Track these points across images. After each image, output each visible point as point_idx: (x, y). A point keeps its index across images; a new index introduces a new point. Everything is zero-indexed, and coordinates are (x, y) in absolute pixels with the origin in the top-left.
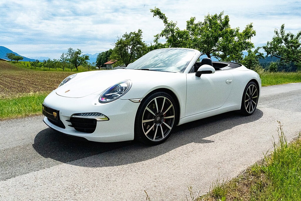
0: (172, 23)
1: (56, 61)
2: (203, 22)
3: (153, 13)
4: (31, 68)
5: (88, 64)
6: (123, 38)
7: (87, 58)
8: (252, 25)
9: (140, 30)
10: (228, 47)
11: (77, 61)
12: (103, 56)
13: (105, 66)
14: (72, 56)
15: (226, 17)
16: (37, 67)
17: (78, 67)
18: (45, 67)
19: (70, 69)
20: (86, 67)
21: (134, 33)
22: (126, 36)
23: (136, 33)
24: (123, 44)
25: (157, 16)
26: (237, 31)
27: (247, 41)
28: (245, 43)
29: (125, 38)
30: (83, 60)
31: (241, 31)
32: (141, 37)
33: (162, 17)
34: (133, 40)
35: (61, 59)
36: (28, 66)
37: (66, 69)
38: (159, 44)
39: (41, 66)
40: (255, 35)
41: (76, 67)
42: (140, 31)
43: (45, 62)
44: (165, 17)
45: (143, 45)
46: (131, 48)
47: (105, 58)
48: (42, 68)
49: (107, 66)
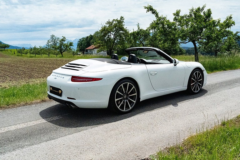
0: (163, 17)
1: (42, 48)
2: (188, 14)
3: (146, 9)
4: (18, 56)
5: (73, 50)
6: (107, 25)
7: (71, 44)
8: (232, 17)
9: (122, 16)
10: (212, 36)
11: (62, 47)
12: (84, 41)
13: (87, 51)
14: (54, 42)
15: (209, 11)
16: (23, 54)
17: (63, 54)
18: (31, 54)
19: (55, 56)
20: (71, 53)
21: (117, 20)
22: (109, 23)
23: (118, 20)
24: (107, 31)
25: (150, 12)
26: (219, 22)
27: (227, 29)
28: (225, 31)
29: (108, 25)
30: (67, 46)
31: (222, 22)
32: (123, 24)
33: (154, 12)
34: (115, 27)
35: (47, 46)
36: (14, 53)
37: (51, 55)
38: (141, 30)
39: (26, 53)
40: (234, 25)
41: (62, 53)
42: (122, 18)
43: (31, 49)
44: (157, 12)
45: (125, 31)
46: (114, 34)
47: (85, 43)
48: (28, 55)
49: (88, 51)
